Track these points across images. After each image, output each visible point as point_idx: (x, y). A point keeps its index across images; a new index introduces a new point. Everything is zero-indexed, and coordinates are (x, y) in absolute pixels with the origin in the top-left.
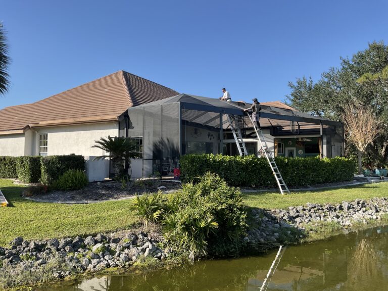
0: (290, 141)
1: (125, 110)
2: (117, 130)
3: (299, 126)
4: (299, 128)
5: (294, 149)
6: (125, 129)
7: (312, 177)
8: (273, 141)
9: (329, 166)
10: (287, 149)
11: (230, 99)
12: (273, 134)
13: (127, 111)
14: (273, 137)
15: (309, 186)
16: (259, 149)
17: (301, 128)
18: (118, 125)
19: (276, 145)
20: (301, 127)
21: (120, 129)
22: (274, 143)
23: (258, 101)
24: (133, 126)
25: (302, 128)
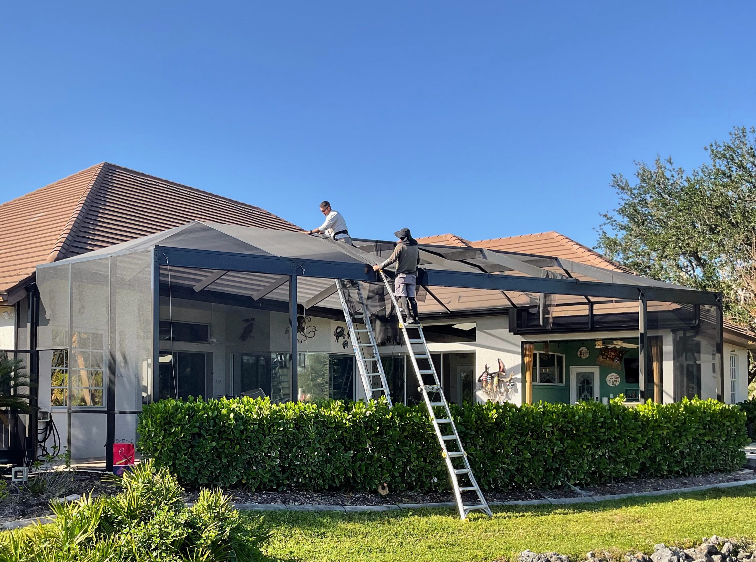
0: (584, 349)
1: (28, 273)
2: (12, 329)
3: (591, 304)
4: (591, 309)
5: (595, 370)
6: (29, 325)
7: (589, 464)
8: (520, 350)
9: (653, 429)
10: (575, 370)
11: (345, 232)
12: (516, 330)
13: (34, 274)
14: (520, 339)
15: (577, 489)
16: (479, 371)
17: (595, 312)
18: (14, 315)
19: (527, 359)
20: (595, 306)
21: (18, 326)
22: (523, 356)
23: (414, 236)
24: (47, 316)
25: (598, 310)
